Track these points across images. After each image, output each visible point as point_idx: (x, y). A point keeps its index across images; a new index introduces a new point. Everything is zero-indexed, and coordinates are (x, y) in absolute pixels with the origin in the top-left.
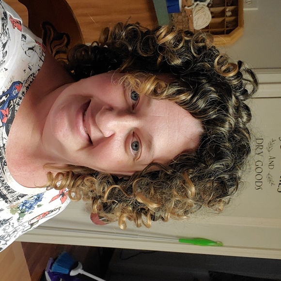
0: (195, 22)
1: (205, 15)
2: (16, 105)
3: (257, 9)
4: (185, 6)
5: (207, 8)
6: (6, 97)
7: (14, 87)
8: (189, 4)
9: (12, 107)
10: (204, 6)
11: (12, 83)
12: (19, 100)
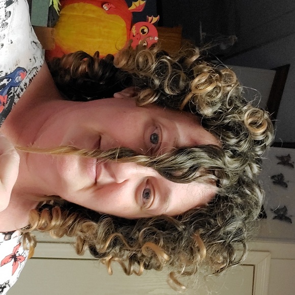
2: (16, 97)
6: (8, 81)
7: (18, 72)
9: (12, 95)
11: (17, 67)
12: (20, 90)
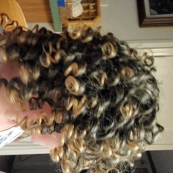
0: (73, 12)
1: (79, 8)
3: (107, 5)
4: (67, 2)
5: (80, 4)
8: (70, 1)
10: (78, 3)
